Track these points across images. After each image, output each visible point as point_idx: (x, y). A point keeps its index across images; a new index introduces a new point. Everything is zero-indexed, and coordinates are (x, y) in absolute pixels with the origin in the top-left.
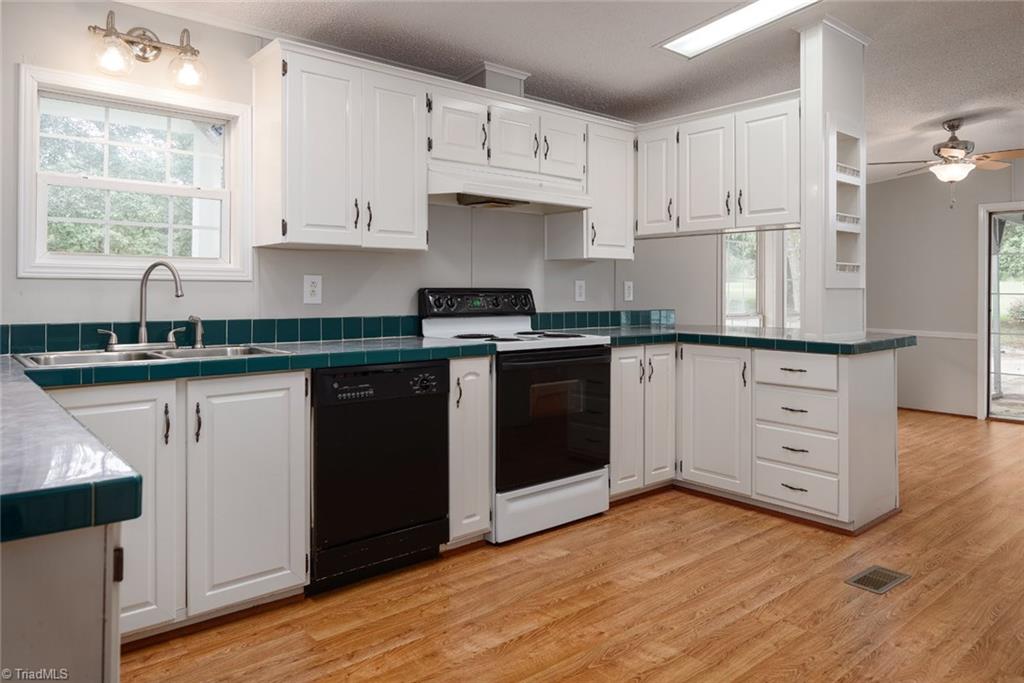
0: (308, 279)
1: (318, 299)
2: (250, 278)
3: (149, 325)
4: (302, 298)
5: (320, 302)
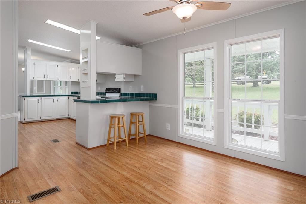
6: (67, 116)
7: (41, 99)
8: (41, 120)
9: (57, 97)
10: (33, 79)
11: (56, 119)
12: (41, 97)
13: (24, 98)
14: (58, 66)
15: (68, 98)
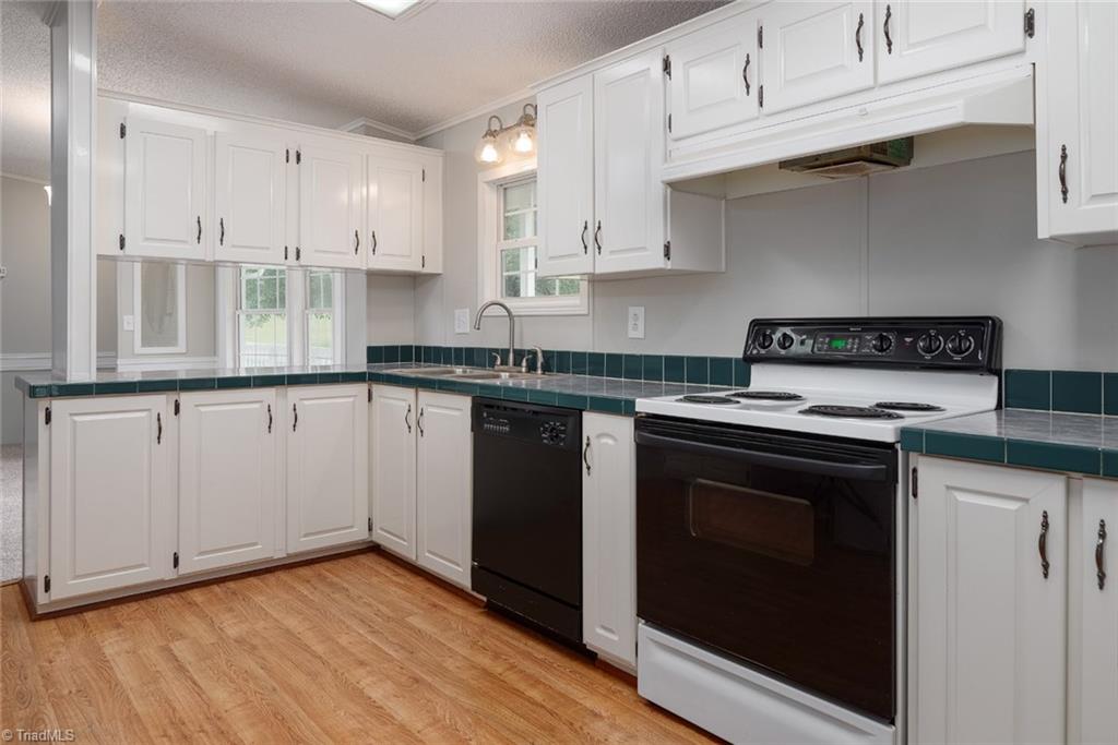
0: (632, 310)
1: (639, 334)
2: (586, 312)
3: (515, 351)
4: (626, 333)
5: (642, 336)
6: (357, 534)
7: (177, 411)
8: (181, 578)
9: (295, 394)
10: (115, 250)
11: (289, 556)
12: (173, 396)
13: (43, 404)
14: (293, 158)
15: (370, 399)
